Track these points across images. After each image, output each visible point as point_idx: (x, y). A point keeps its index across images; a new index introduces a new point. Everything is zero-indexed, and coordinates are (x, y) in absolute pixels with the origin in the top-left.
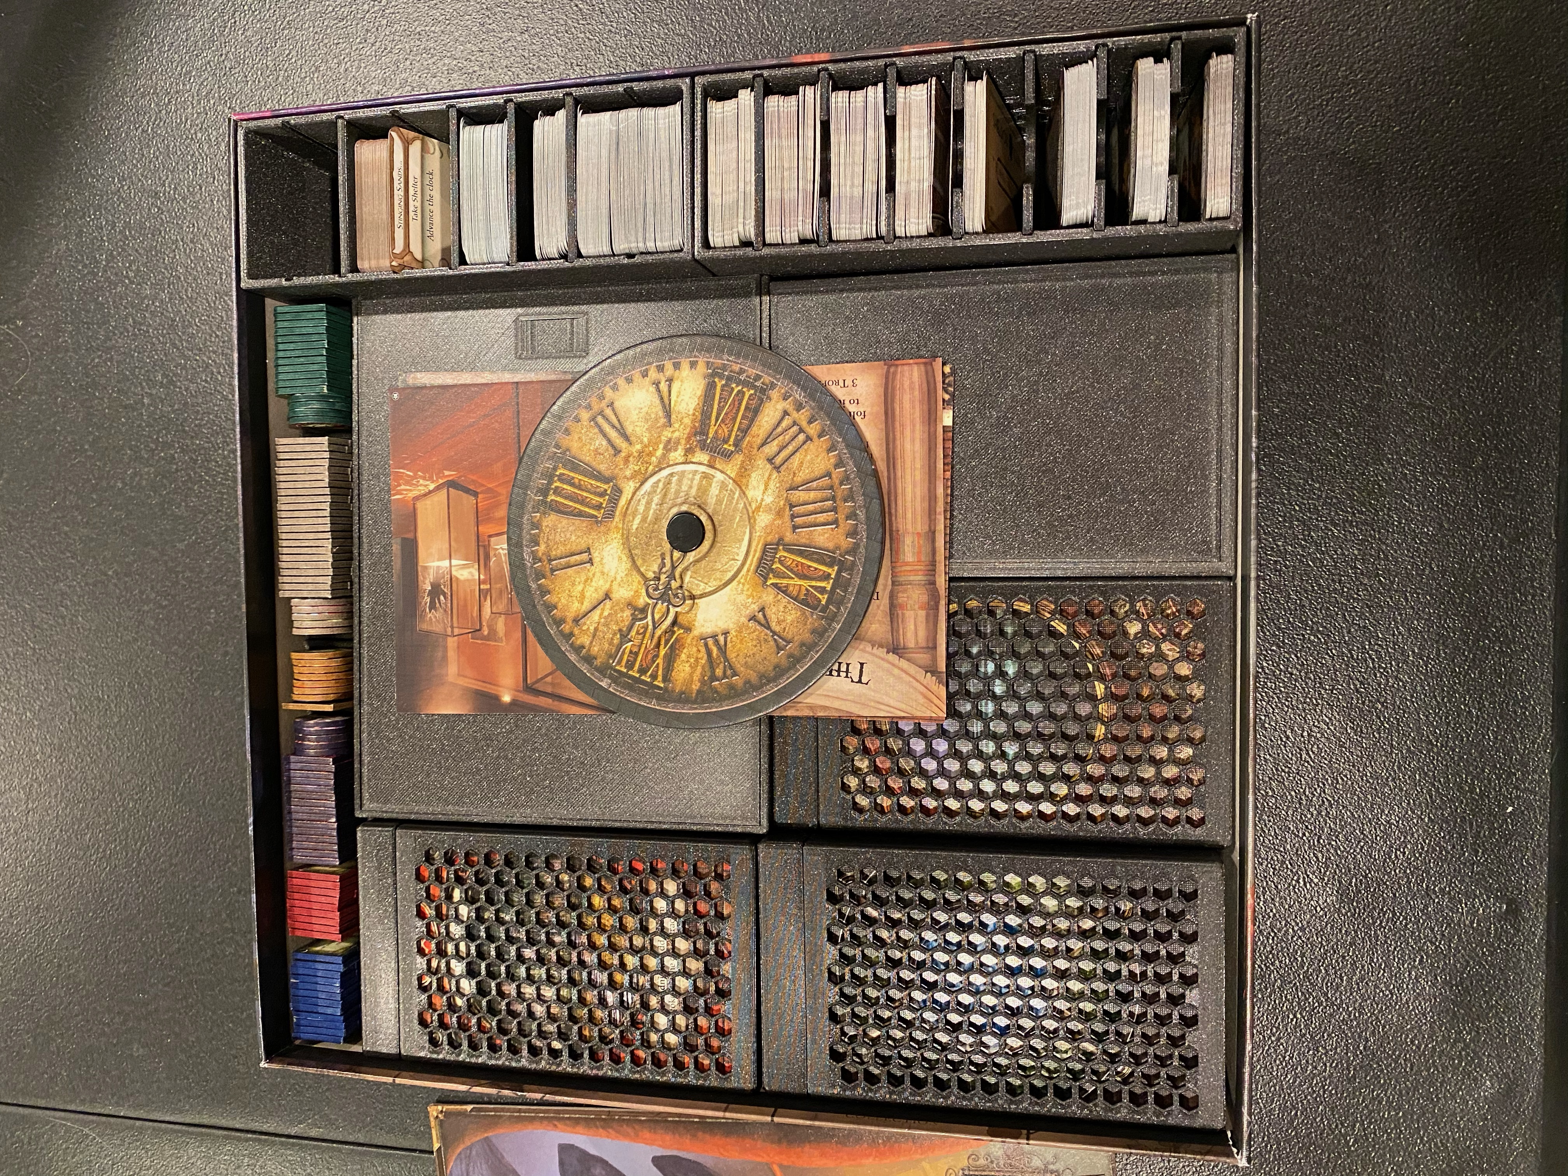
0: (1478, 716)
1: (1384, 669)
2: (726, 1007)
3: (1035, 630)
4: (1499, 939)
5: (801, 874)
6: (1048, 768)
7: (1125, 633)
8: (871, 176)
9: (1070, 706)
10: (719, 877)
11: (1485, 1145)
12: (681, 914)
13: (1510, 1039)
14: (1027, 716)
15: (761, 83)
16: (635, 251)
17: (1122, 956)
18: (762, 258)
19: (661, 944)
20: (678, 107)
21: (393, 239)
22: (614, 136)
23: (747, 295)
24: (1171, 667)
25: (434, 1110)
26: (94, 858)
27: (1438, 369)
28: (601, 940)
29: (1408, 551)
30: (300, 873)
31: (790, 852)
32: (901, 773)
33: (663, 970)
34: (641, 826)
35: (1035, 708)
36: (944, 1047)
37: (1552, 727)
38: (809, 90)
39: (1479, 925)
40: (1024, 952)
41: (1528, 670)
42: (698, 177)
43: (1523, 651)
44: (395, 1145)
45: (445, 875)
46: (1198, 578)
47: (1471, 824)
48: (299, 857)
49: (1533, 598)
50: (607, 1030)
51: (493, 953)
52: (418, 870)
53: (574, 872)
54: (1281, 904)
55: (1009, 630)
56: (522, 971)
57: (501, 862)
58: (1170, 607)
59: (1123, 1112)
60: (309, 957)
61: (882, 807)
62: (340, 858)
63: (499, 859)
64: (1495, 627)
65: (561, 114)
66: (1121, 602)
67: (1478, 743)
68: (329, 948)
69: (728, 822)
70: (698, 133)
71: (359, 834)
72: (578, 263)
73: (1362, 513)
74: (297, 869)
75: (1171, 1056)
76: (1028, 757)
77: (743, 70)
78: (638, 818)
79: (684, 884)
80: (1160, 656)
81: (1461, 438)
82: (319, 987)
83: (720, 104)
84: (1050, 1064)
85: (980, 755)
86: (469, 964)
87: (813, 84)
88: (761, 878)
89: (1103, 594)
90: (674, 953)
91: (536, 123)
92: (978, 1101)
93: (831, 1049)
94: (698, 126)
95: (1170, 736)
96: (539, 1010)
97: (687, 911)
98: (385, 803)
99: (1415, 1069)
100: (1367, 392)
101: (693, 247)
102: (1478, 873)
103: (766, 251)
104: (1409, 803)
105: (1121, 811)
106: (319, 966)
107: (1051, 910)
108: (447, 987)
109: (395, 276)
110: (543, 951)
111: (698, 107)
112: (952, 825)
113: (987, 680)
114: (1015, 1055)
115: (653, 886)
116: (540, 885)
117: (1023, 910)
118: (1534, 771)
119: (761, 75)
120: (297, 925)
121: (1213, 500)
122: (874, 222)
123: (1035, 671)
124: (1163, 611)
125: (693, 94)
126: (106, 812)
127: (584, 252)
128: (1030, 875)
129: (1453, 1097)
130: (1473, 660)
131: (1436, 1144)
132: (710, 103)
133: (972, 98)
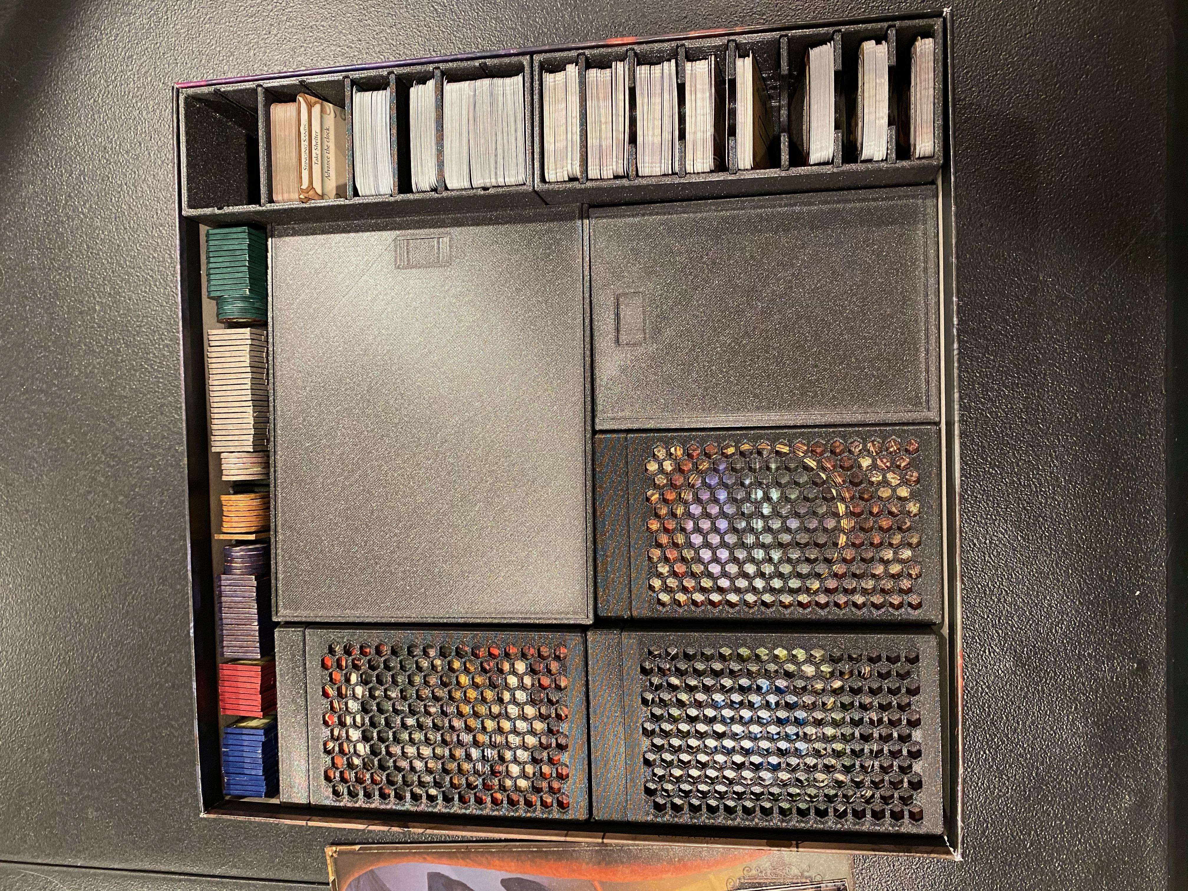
0: (1113, 526)
1: (1044, 492)
2: (565, 757)
3: (792, 466)
4: (1133, 689)
5: (620, 654)
6: (804, 569)
7: (860, 466)
8: (667, 128)
9: (819, 522)
10: (557, 658)
11: (1126, 843)
12: (529, 687)
13: (1142, 764)
14: (788, 530)
15: (584, 59)
16: (488, 185)
17: (863, 707)
18: (586, 189)
19: (513, 710)
20: (520, 77)
21: (301, 178)
22: (471, 100)
23: (572, 218)
24: (894, 490)
25: (330, 851)
26: (55, 664)
27: (1078, 271)
28: (466, 709)
29: (1060, 405)
30: (229, 665)
31: (612, 637)
32: (693, 575)
33: (515, 731)
34: (496, 621)
35: (794, 524)
36: (731, 782)
37: (1167, 532)
38: (620, 65)
39: (1117, 679)
40: (789, 707)
41: (1148, 490)
42: (537, 129)
43: (1144, 477)
44: (299, 879)
45: (344, 663)
46: (913, 424)
47: (1110, 606)
48: (228, 653)
49: (1150, 437)
50: (472, 779)
51: (383, 722)
52: (323, 660)
53: (446, 657)
54: (973, 669)
55: (773, 466)
56: (405, 736)
57: (389, 652)
58: (892, 446)
59: (867, 825)
60: (238, 731)
61: (679, 602)
62: (261, 653)
63: (386, 650)
64: (1124, 459)
65: (431, 83)
66: (856, 443)
67: (1114, 545)
68: (254, 723)
69: (563, 616)
70: (536, 97)
71: (276, 635)
72: (445, 194)
73: (1025, 377)
74: (226, 663)
75: (902, 782)
76: (789, 561)
77: (570, 49)
78: (493, 615)
79: (531, 664)
80: (885, 483)
81: (1095, 321)
82: (245, 754)
83: (552, 75)
84: (812, 791)
85: (752, 560)
86: (363, 732)
87: (622, 60)
88: (590, 658)
89: (843, 437)
90: (523, 717)
91: (412, 90)
92: (758, 821)
93: (646, 787)
94: (536, 92)
95: (894, 542)
96: (419, 765)
97: (533, 685)
98: (296, 610)
99: (1074, 788)
100: (1027, 289)
101: (533, 181)
102: (1116, 641)
103: (589, 184)
104: (1064, 591)
105: (860, 599)
106: (244, 737)
107: (810, 675)
108: (347, 750)
109: (304, 205)
110: (422, 719)
111: (536, 77)
112: (731, 613)
113: (758, 504)
114: (785, 785)
115: (506, 667)
116: (419, 669)
117: (788, 675)
118: (1155, 565)
119: (584, 54)
120: (227, 706)
121: (923, 366)
122: (670, 162)
123: (793, 497)
124: (887, 449)
125: (532, 67)
126: (65, 627)
127: (449, 186)
128: (794, 649)
129: (1102, 808)
130: (1108, 484)
131: (1090, 844)
132: (545, 75)
133: (742, 71)
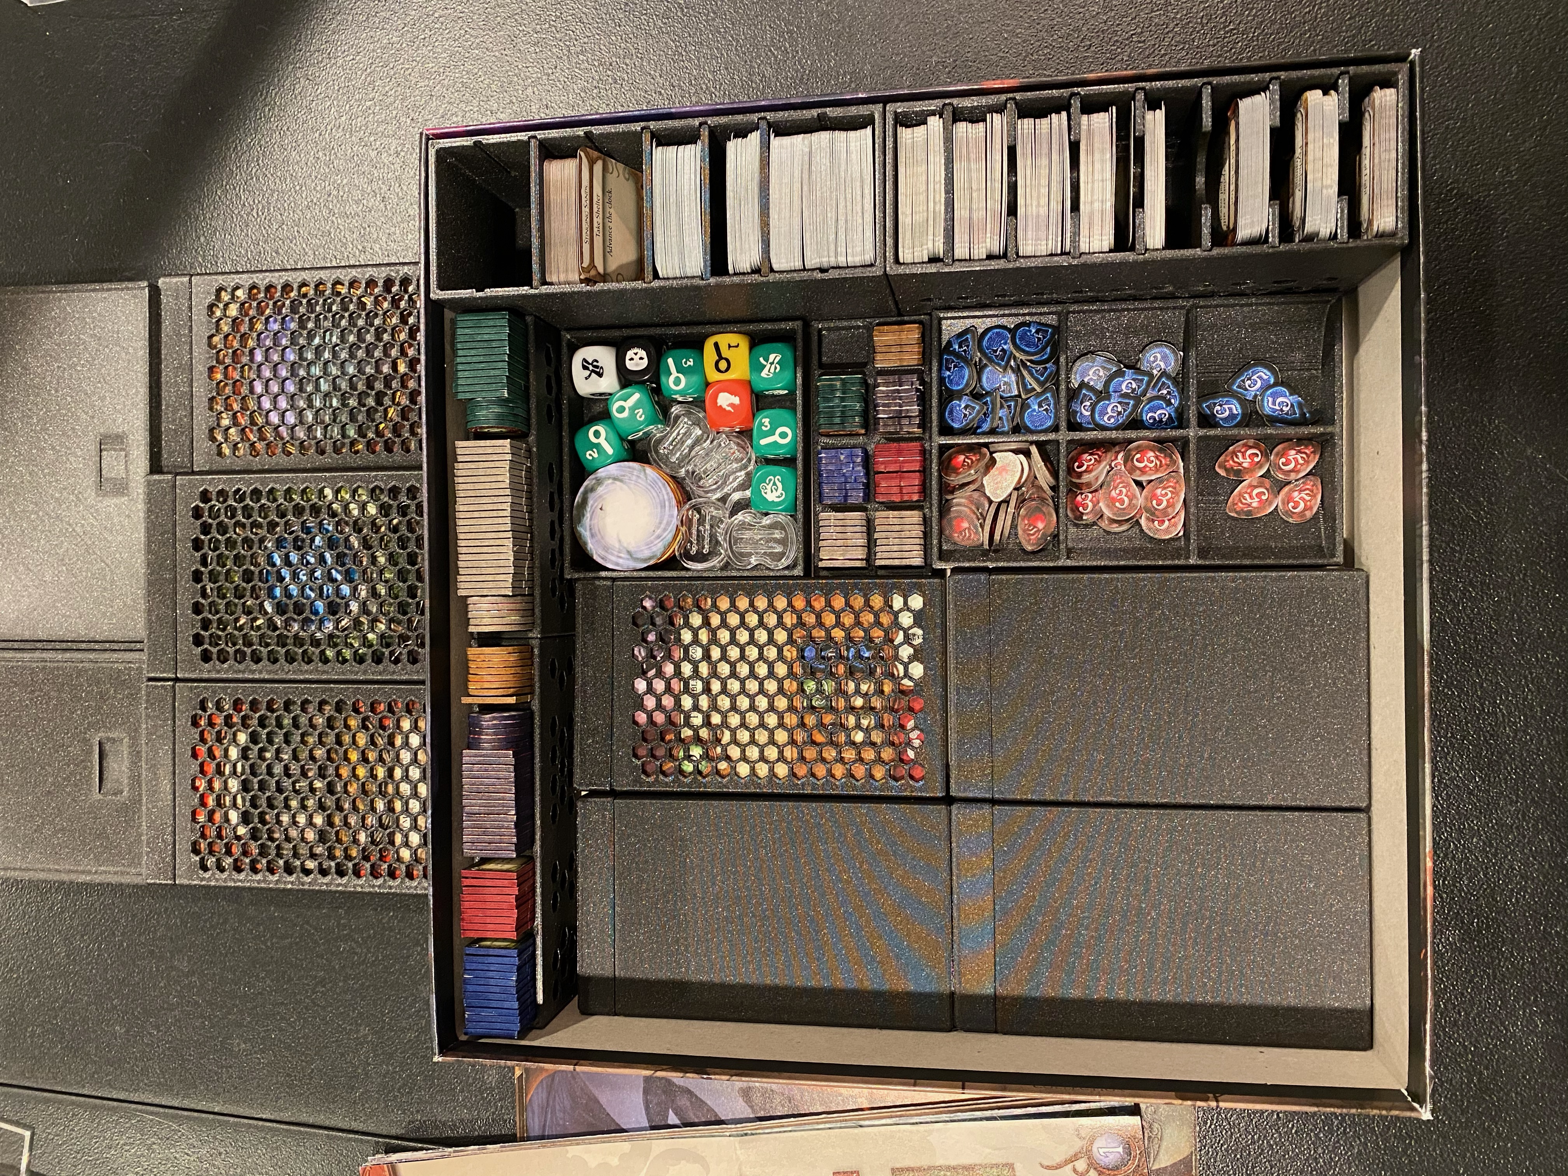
8: (1056, 197)
15: (950, 110)
18: (950, 273)
20: (869, 130)
21: (581, 253)
38: (997, 118)
42: (889, 197)
48: (472, 852)
60: (481, 951)
63: (279, 704)
65: (754, 137)
70: (889, 157)
72: (770, 277)
77: (933, 98)
82: (492, 982)
83: (909, 130)
87: (1000, 112)
91: (729, 144)
94: (889, 150)
101: (885, 262)
103: (954, 266)
106: (492, 960)
109: (585, 289)
111: (890, 132)
119: (951, 103)
122: (1060, 239)
125: (884, 119)
127: (776, 267)
132: (899, 129)
133: (1152, 126)
